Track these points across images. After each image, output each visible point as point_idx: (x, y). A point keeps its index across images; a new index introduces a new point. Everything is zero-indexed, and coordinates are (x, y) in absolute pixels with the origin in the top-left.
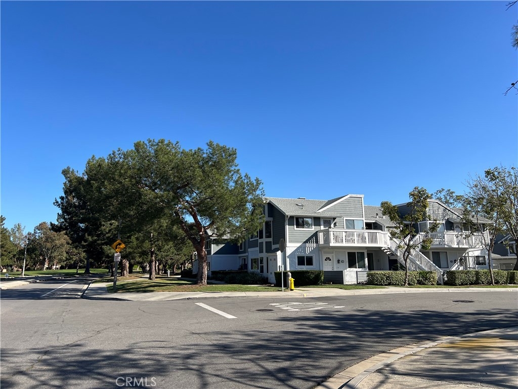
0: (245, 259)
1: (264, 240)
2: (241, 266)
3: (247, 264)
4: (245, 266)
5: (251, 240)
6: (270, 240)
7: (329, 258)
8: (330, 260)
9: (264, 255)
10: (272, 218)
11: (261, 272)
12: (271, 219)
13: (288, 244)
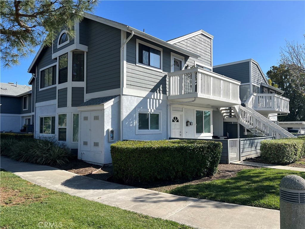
0: (29, 119)
1: (70, 84)
2: (25, 128)
3: (33, 125)
4: (29, 128)
5: (40, 90)
6: (82, 84)
7: (177, 118)
8: (178, 121)
9: (69, 110)
10: (87, 47)
11: (60, 139)
12: (84, 48)
13: (126, 90)
